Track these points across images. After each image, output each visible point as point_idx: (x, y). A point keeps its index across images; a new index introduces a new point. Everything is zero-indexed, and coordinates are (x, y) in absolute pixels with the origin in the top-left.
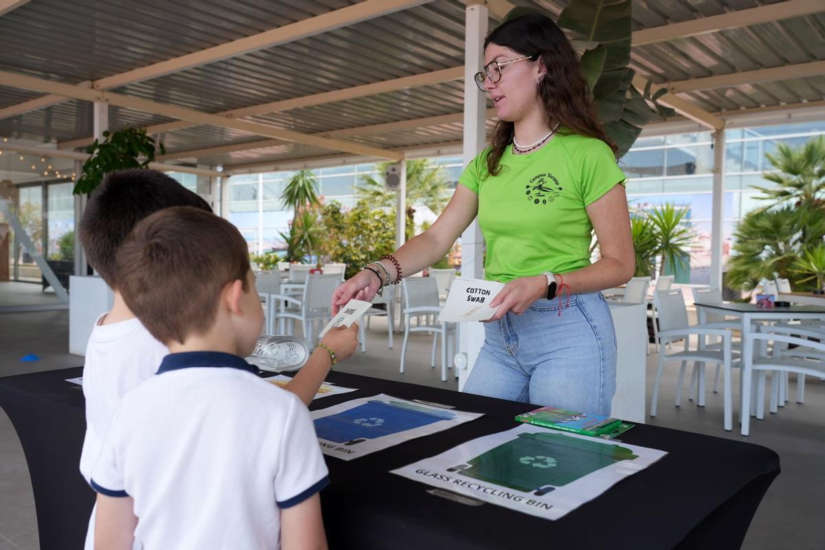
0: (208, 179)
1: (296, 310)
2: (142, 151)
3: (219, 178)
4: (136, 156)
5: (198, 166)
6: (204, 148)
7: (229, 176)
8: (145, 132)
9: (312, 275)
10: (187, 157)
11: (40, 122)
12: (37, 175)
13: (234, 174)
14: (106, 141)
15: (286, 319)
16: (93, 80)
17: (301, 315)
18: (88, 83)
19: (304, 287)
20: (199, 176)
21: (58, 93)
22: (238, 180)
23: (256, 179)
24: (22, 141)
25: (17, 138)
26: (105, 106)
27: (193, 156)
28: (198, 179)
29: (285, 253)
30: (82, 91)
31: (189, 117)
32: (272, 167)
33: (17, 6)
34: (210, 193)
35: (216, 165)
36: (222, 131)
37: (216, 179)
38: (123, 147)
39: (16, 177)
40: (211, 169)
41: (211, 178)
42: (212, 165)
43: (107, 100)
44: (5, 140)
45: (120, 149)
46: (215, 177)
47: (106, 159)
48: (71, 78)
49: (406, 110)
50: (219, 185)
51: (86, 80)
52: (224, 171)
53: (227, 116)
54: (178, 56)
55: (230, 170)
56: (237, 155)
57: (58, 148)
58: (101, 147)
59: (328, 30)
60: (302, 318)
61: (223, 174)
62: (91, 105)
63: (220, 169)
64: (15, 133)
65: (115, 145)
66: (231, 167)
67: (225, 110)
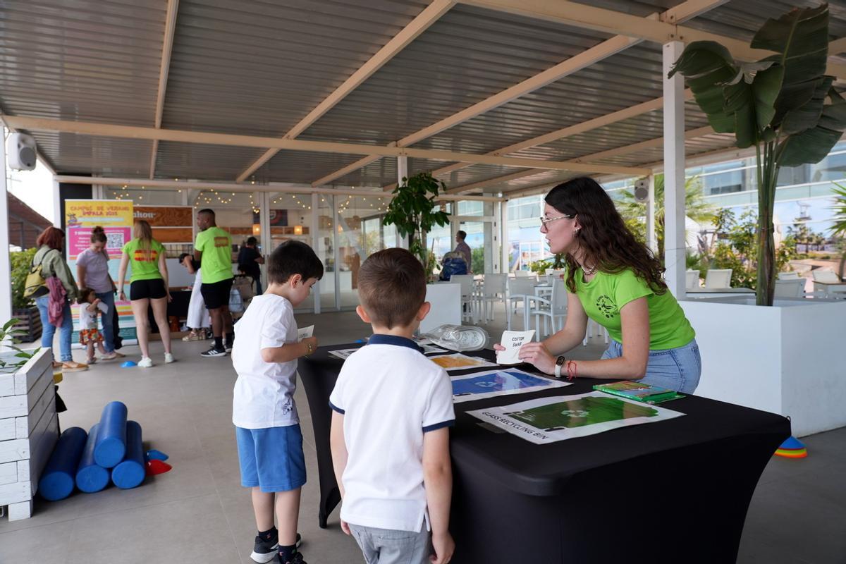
0: (491, 204)
2: (429, 190)
3: (500, 203)
4: (425, 194)
5: (484, 194)
6: (485, 180)
7: (507, 201)
8: (431, 174)
10: (474, 188)
11: (377, 175)
12: (376, 210)
13: (511, 198)
14: (405, 184)
16: (396, 141)
18: (394, 143)
19: (552, 289)
20: (485, 201)
21: (373, 153)
22: (516, 203)
24: (366, 188)
25: (364, 186)
26: (406, 158)
27: (479, 187)
28: (484, 205)
29: (553, 261)
30: (389, 150)
31: (467, 160)
34: (493, 215)
35: (498, 193)
36: (501, 167)
37: (498, 204)
38: (415, 187)
39: (361, 213)
40: (493, 196)
41: (493, 203)
42: (494, 193)
43: (406, 154)
44: (353, 187)
45: (413, 189)
46: (497, 202)
47: (404, 198)
48: (382, 141)
49: (652, 129)
50: (500, 208)
51: (392, 141)
52: (503, 197)
53: (495, 155)
54: (449, 116)
55: (507, 195)
56: (513, 182)
57: (384, 191)
58: (402, 189)
59: (584, 67)
61: (503, 199)
62: (397, 158)
63: (500, 195)
64: (362, 183)
65: (410, 187)
66: (509, 193)
67: (493, 150)
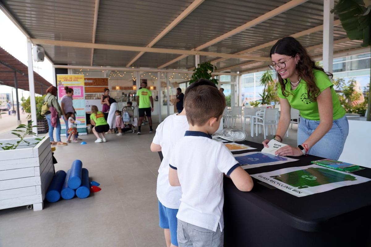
0: (234, 76)
1: (262, 121)
2: (209, 69)
3: (238, 76)
4: (207, 71)
5: (231, 72)
6: (232, 66)
7: (241, 75)
8: (210, 63)
9: (268, 109)
10: (227, 69)
11: (184, 63)
12: (184, 80)
13: (243, 74)
14: (199, 67)
15: (258, 125)
17: (263, 123)
18: (194, 49)
19: (264, 113)
20: (231, 75)
21: (185, 53)
22: (245, 76)
23: (254, 75)
24: (180, 70)
25: (179, 69)
26: (199, 56)
27: (229, 69)
28: (231, 77)
29: (261, 101)
30: (192, 52)
31: (225, 56)
32: (256, 71)
33: (171, 29)
34: (235, 81)
35: (237, 72)
36: (239, 60)
39: (178, 81)
40: (235, 73)
42: (236, 72)
43: (199, 54)
44: (175, 70)
45: (202, 69)
46: (237, 75)
47: (198, 73)
48: (188, 48)
50: (238, 79)
51: (193, 48)
52: (240, 73)
53: (238, 54)
54: (219, 36)
56: (244, 67)
57: (188, 71)
58: (197, 69)
60: (263, 124)
62: (194, 56)
63: (238, 73)
64: (178, 67)
66: (242, 72)
67: (237, 52)
